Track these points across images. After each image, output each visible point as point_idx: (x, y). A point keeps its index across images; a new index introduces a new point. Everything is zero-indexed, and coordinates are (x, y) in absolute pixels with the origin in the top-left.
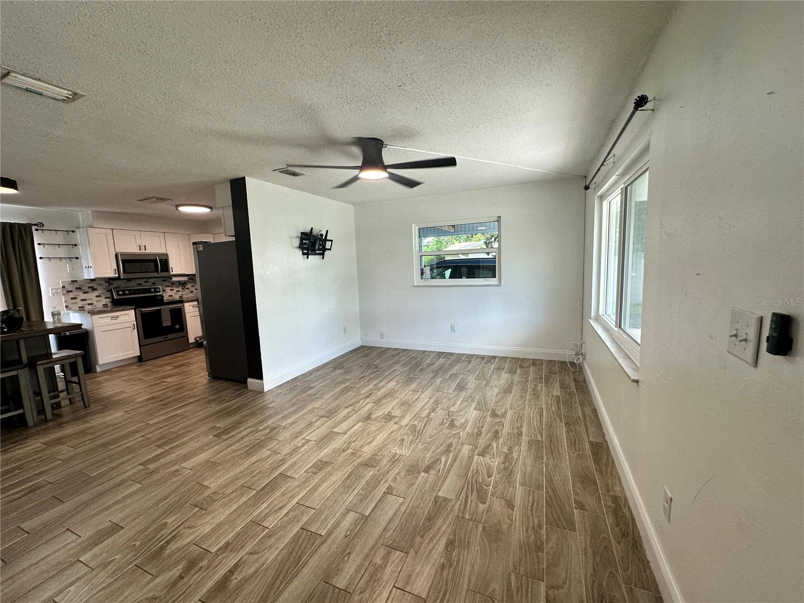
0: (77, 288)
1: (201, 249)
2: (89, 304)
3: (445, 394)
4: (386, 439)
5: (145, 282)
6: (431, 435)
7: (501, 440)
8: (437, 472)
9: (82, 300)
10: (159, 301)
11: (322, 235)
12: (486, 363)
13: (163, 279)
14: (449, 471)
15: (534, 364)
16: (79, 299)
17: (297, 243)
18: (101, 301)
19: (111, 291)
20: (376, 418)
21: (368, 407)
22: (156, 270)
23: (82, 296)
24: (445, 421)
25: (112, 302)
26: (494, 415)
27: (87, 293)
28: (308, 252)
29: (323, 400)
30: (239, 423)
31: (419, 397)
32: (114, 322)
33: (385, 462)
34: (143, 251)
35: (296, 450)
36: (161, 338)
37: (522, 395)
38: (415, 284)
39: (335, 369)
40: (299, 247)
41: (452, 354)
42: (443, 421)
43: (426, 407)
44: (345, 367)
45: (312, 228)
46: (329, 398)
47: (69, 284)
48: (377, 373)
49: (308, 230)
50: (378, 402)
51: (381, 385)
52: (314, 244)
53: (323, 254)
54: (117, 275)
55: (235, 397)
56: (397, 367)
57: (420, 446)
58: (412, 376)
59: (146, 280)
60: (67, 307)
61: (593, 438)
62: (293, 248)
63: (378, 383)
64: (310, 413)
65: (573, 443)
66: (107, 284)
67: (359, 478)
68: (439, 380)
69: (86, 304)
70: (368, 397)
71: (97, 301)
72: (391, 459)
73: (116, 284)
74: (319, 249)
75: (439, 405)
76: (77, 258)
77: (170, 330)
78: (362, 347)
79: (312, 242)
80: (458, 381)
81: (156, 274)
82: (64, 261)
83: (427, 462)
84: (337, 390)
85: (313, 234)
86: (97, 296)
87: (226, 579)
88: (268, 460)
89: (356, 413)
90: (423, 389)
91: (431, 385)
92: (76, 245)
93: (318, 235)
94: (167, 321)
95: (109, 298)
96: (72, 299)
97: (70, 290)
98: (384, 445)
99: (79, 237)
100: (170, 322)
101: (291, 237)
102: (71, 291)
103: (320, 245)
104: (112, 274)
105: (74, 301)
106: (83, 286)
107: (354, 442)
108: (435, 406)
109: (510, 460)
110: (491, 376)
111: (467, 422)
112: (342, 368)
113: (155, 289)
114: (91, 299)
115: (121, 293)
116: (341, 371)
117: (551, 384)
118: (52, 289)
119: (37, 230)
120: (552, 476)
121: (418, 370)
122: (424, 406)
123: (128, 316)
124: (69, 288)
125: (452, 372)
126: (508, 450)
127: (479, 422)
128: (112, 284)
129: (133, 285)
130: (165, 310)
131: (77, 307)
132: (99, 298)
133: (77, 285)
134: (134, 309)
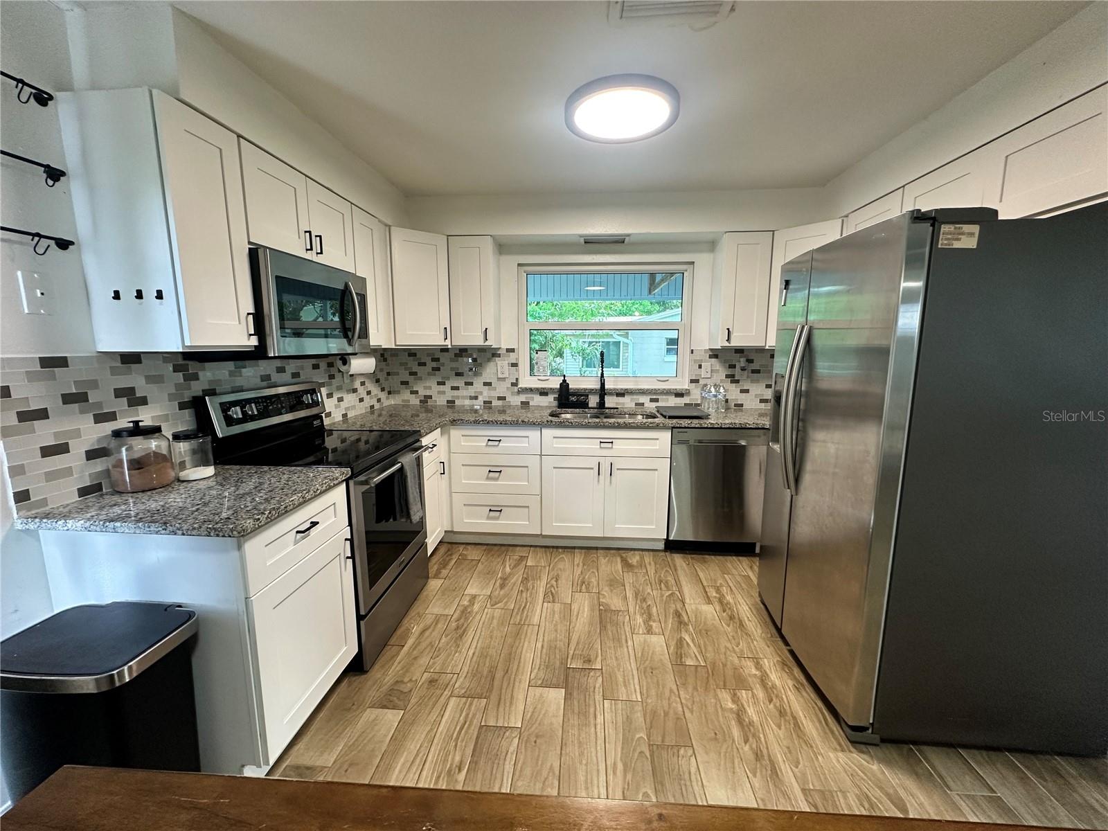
0: (68, 399)
9: (92, 455)
16: (79, 448)
19: (198, 404)
23: (89, 433)
27: (112, 417)
34: (313, 255)
47: (31, 376)
54: (254, 341)
60: (22, 497)
76: (63, 242)
81: (344, 345)
92: (56, 174)
96: (47, 452)
97: (34, 406)
102: (42, 414)
104: (242, 336)
105: (58, 462)
106: (94, 384)
113: (311, 393)
115: (236, 412)
123: (332, 514)
124: (31, 394)
133: (67, 381)
134: (347, 481)
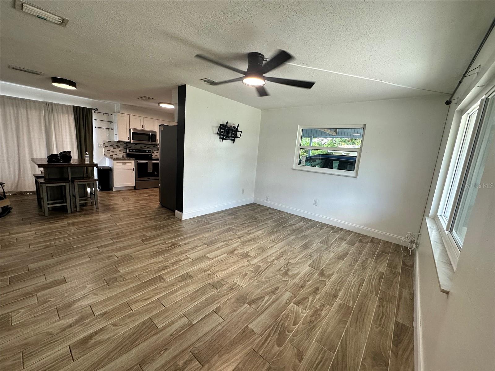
0: (110, 145)
1: (163, 129)
2: (115, 155)
3: (292, 248)
4: (235, 271)
5: (144, 146)
6: (267, 277)
7: (317, 297)
8: (257, 307)
9: (112, 152)
10: (149, 158)
11: (235, 127)
12: (333, 232)
13: (154, 146)
14: (266, 309)
15: (372, 242)
16: (111, 151)
17: (216, 130)
18: (121, 153)
19: (126, 149)
20: (237, 254)
21: (236, 245)
22: (149, 140)
23: (112, 150)
24: (282, 269)
25: (126, 155)
26: (322, 274)
27: (115, 148)
28: (223, 137)
29: (212, 233)
30: (158, 236)
31: (273, 246)
32: (124, 166)
33: (226, 288)
34: (143, 129)
35: (177, 262)
36: (146, 178)
37: (351, 264)
38: (294, 168)
39: (230, 214)
40: (218, 134)
41: (310, 221)
42: (281, 269)
43: (274, 255)
44: (236, 215)
45: (227, 122)
46: (216, 233)
47: (107, 142)
48: (254, 223)
49: (225, 123)
50: (244, 243)
51: (251, 232)
52: (228, 133)
53: (234, 140)
54: (129, 141)
55: (165, 220)
56: (269, 222)
57: (255, 283)
58: (275, 230)
59: (144, 145)
60: (105, 154)
61: (401, 319)
62: (214, 134)
63: (250, 230)
64: (200, 240)
65: (380, 318)
66: (125, 145)
67: (204, 293)
68: (293, 237)
69: (113, 154)
70: (239, 238)
71: (119, 153)
72: (230, 287)
73: (129, 145)
74: (231, 136)
75: (284, 256)
76: (112, 129)
77: (151, 175)
78: (254, 204)
79: (227, 131)
80: (306, 241)
81: (149, 143)
82: (105, 130)
83: (253, 297)
84: (224, 228)
85: (228, 126)
86: (119, 151)
87: (90, 337)
88: (159, 264)
89: (227, 246)
90: (279, 241)
91: (286, 239)
92: (112, 122)
93: (231, 127)
94: (150, 170)
95: (125, 152)
96: (108, 150)
98: (232, 275)
99: (114, 118)
100: (152, 170)
101: (213, 127)
102: (108, 146)
103: (233, 134)
104: (127, 140)
105: (109, 152)
106: (113, 144)
107: (214, 267)
108: (280, 256)
109: (318, 316)
110: (333, 243)
111: (298, 274)
112: (234, 215)
113: (148, 151)
114: (116, 152)
115: (131, 150)
116: (233, 217)
117: (381, 261)
118: (99, 144)
119: (95, 112)
120: (348, 342)
121: (282, 227)
122: (273, 253)
123: (131, 164)
124: (107, 144)
125: (305, 234)
126: (320, 306)
127: (307, 277)
128: (128, 145)
129: (138, 147)
130: (150, 163)
131: (109, 155)
132: (120, 152)
133: (111, 143)
134: (135, 160)
